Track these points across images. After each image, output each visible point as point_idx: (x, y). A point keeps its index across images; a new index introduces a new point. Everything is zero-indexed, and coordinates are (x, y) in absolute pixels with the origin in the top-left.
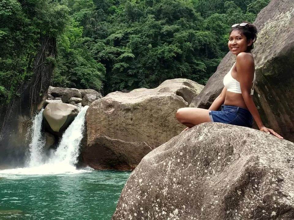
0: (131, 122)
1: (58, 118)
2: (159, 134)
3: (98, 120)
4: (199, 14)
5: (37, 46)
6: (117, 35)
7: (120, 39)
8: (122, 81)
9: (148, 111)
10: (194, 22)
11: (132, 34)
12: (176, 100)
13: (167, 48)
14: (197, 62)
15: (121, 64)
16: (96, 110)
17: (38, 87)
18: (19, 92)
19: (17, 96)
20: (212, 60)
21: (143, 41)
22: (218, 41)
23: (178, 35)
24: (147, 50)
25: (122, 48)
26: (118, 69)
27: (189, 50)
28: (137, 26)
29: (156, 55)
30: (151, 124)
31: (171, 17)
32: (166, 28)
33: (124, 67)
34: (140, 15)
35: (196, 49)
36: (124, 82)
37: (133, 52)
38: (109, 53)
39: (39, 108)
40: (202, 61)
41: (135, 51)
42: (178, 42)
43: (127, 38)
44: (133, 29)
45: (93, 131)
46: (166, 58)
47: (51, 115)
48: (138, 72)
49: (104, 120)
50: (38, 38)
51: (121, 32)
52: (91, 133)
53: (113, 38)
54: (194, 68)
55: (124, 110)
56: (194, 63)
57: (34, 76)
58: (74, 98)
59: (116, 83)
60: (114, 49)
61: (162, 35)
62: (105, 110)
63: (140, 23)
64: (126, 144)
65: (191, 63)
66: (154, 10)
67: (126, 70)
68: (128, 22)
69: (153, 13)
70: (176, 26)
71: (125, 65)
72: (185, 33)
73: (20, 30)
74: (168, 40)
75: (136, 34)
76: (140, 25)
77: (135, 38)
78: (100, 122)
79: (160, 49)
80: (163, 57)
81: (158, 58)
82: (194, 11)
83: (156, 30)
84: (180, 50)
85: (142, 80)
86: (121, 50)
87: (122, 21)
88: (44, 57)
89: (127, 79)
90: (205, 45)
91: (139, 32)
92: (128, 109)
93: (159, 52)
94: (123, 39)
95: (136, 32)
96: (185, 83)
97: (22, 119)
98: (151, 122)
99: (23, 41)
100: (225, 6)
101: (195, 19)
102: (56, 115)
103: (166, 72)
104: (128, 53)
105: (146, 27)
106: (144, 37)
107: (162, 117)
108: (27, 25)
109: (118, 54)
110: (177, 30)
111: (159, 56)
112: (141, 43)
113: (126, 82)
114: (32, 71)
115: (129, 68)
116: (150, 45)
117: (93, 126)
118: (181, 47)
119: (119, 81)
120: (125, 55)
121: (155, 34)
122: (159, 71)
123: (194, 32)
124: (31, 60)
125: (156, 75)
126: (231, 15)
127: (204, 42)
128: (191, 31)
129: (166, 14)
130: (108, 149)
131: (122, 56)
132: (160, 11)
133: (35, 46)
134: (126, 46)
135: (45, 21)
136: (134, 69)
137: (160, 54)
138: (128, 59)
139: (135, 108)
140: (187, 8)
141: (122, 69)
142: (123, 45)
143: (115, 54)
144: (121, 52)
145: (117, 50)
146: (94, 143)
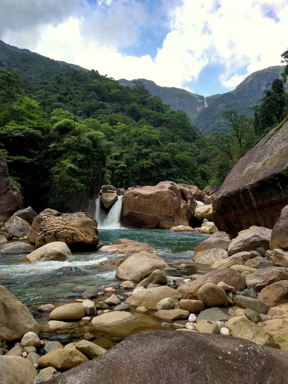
0: (148, 204)
1: (109, 201)
2: (162, 210)
3: (130, 202)
4: (162, 142)
5: (97, 163)
6: (117, 154)
7: (118, 156)
8: (119, 180)
9: (157, 198)
10: (159, 147)
11: (125, 153)
12: (171, 193)
13: (146, 162)
14: (161, 170)
15: (119, 170)
16: (128, 197)
17: (98, 185)
18: (89, 187)
19: (88, 189)
20: (170, 169)
21: (132, 157)
22: (172, 159)
23: (151, 155)
24: (134, 163)
25: (119, 161)
26: (117, 173)
27: (157, 164)
28: (127, 148)
29: (139, 166)
30: (158, 205)
31: (147, 144)
32: (144, 151)
33: (121, 172)
34: (129, 143)
35: (161, 163)
36: (120, 181)
37: (126, 164)
38: (112, 164)
39: (98, 196)
40: (164, 170)
41: (127, 163)
42: (151, 159)
43: (122, 156)
44: (125, 150)
45: (127, 208)
46: (145, 168)
47: (105, 200)
48: (129, 176)
49: (133, 202)
50: (98, 159)
51: (118, 152)
52: (126, 209)
53: (114, 155)
54: (160, 174)
55: (144, 197)
56: (160, 171)
57: (96, 179)
58: (109, 190)
59: (116, 181)
60: (115, 162)
61: (143, 155)
62: (134, 197)
63: (130, 147)
64: (145, 215)
65: (158, 171)
66: (137, 140)
67: (122, 174)
68: (122, 146)
69: (136, 141)
70: (150, 150)
71: (122, 171)
72: (155, 154)
73: (89, 154)
74: (145, 157)
75: (127, 154)
76: (130, 148)
77: (127, 156)
78: (131, 203)
79: (142, 163)
80: (143, 167)
81: (140, 168)
82: (159, 141)
83: (139, 152)
84: (152, 163)
85: (131, 180)
86: (119, 162)
87: (118, 146)
88: (100, 169)
89: (122, 179)
90: (166, 161)
91: (129, 152)
92: (146, 197)
93: (141, 164)
94: (119, 156)
95: (127, 152)
96: (171, 184)
97: (90, 201)
98: (158, 203)
99: (91, 160)
100: (175, 138)
101: (160, 146)
102: (108, 199)
103: (145, 176)
104: (123, 164)
105: (133, 150)
106: (132, 155)
107: (164, 201)
108: (93, 152)
109: (117, 165)
110: (151, 152)
111: (140, 166)
112: (130, 159)
113: (122, 181)
114: (95, 176)
115: (123, 173)
116: (136, 160)
117: (127, 205)
118: (153, 162)
119: (117, 180)
120: (122, 165)
121: (138, 154)
122: (140, 175)
123: (160, 153)
124: (94, 170)
125: (139, 177)
126: (179, 144)
127: (165, 159)
128: (158, 152)
129: (144, 143)
130: (135, 217)
131: (119, 166)
132: (140, 140)
133: (96, 163)
134: (121, 160)
135: (102, 150)
136: (126, 174)
137: (141, 165)
138: (123, 168)
139: (150, 196)
140: (155, 139)
141: (119, 173)
142: (119, 160)
143: (115, 164)
144: (118, 163)
145: (117, 162)
146: (127, 214)
